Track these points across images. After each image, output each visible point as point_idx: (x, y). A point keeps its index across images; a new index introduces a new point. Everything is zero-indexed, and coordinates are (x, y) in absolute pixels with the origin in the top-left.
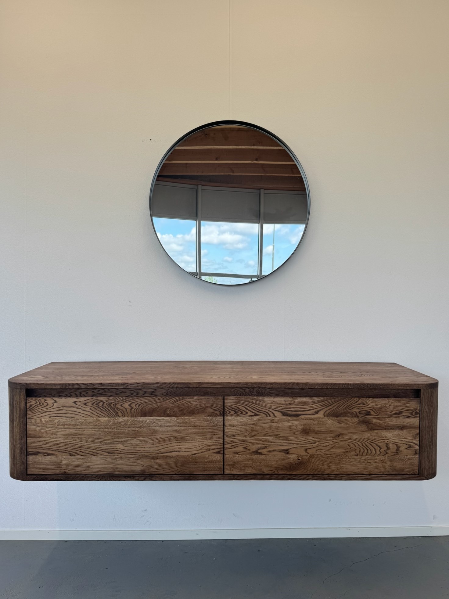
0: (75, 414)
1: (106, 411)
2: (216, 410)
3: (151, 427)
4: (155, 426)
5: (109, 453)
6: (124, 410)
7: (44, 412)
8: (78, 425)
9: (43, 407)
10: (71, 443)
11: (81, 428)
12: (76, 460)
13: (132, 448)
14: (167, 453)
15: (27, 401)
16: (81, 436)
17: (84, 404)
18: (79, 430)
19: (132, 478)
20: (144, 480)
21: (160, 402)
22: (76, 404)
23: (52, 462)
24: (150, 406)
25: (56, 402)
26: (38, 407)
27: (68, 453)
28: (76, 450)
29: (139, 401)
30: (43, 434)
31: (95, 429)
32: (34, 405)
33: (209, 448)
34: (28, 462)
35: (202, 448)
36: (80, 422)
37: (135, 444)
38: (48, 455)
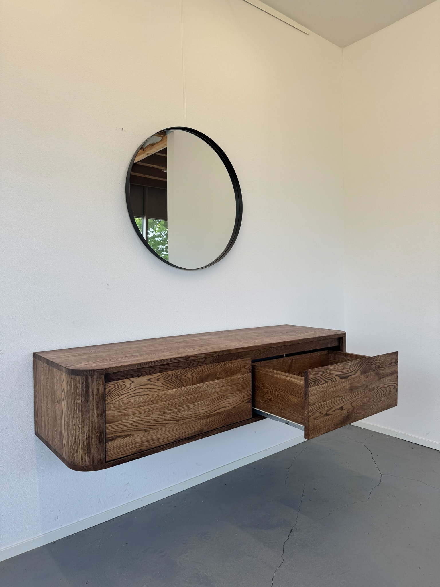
0: (149, 391)
1: (174, 383)
2: (247, 369)
3: (207, 390)
4: (209, 390)
5: (176, 421)
6: (188, 379)
7: (122, 395)
8: (152, 401)
9: (121, 390)
10: (146, 420)
11: (155, 403)
12: (150, 435)
13: (194, 412)
14: (217, 410)
15: (106, 386)
16: (154, 411)
17: (157, 380)
18: (153, 405)
19: (194, 439)
20: (202, 438)
21: (212, 369)
22: (151, 381)
23: (130, 443)
24: (205, 373)
25: (133, 382)
26: (116, 390)
27: (143, 430)
28: (150, 425)
29: (198, 369)
30: (121, 417)
31: (166, 401)
32: (112, 390)
33: (243, 399)
34: (106, 450)
35: (239, 401)
36: (153, 398)
37: (195, 408)
38: (126, 436)
